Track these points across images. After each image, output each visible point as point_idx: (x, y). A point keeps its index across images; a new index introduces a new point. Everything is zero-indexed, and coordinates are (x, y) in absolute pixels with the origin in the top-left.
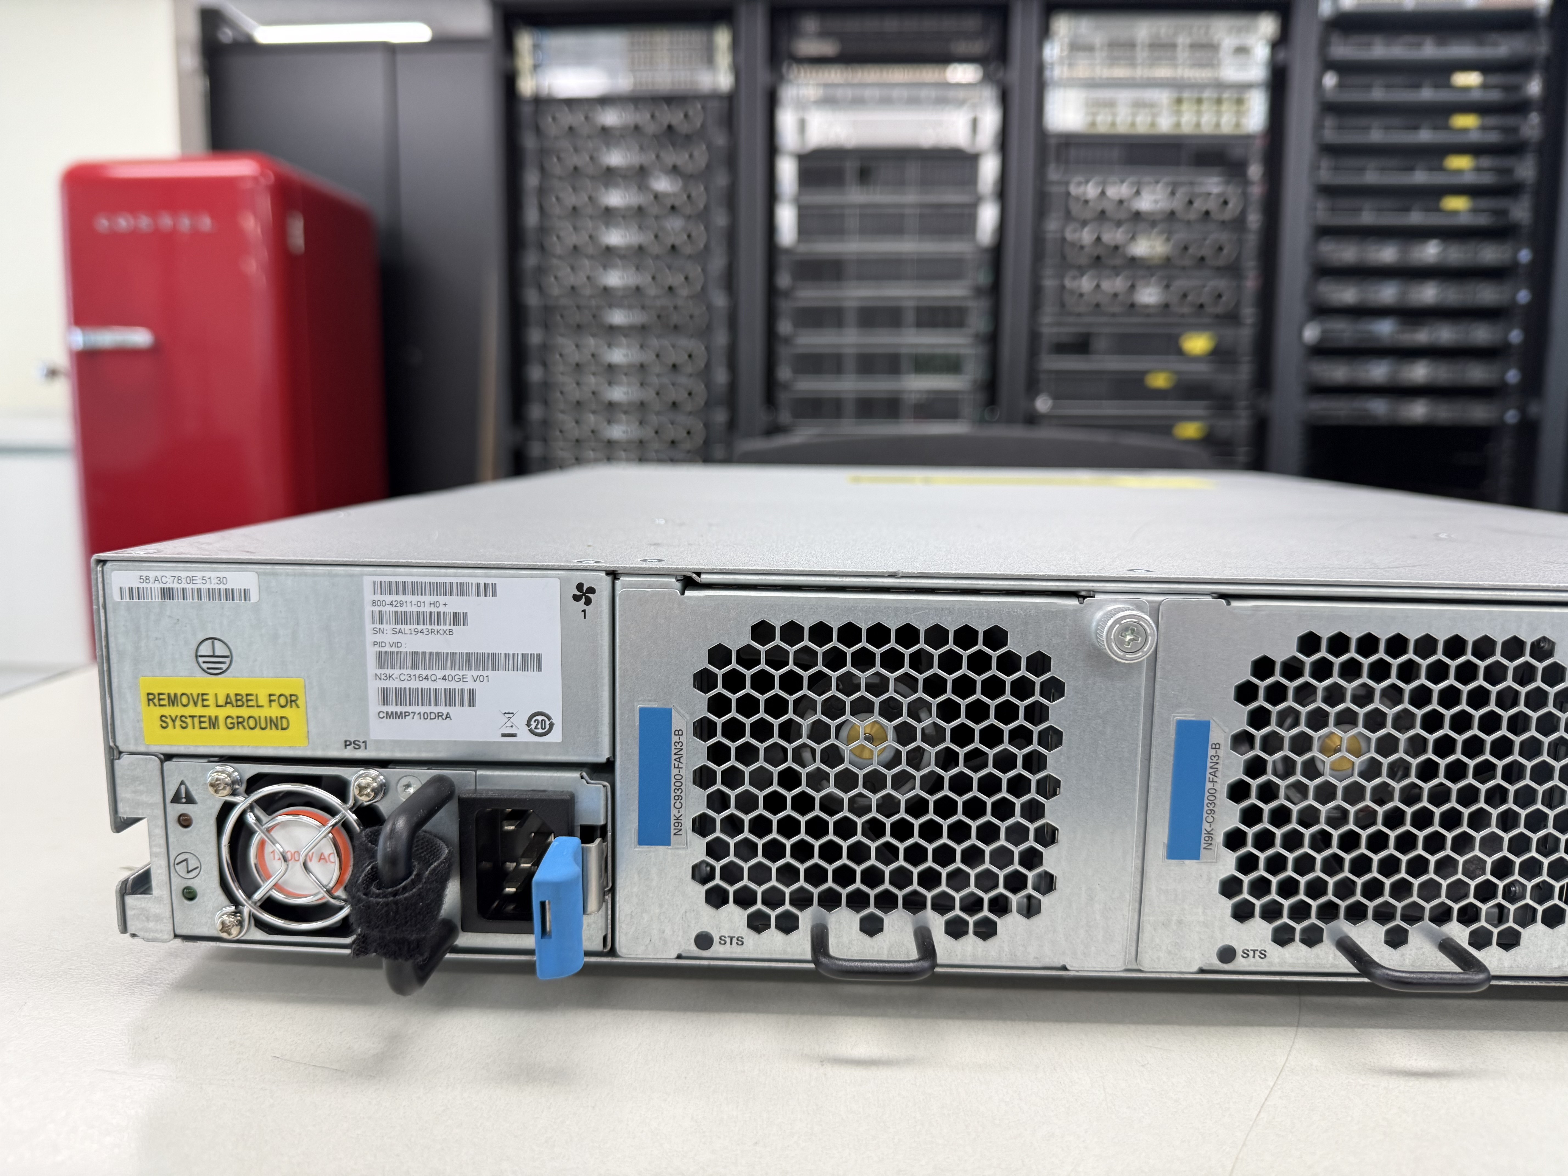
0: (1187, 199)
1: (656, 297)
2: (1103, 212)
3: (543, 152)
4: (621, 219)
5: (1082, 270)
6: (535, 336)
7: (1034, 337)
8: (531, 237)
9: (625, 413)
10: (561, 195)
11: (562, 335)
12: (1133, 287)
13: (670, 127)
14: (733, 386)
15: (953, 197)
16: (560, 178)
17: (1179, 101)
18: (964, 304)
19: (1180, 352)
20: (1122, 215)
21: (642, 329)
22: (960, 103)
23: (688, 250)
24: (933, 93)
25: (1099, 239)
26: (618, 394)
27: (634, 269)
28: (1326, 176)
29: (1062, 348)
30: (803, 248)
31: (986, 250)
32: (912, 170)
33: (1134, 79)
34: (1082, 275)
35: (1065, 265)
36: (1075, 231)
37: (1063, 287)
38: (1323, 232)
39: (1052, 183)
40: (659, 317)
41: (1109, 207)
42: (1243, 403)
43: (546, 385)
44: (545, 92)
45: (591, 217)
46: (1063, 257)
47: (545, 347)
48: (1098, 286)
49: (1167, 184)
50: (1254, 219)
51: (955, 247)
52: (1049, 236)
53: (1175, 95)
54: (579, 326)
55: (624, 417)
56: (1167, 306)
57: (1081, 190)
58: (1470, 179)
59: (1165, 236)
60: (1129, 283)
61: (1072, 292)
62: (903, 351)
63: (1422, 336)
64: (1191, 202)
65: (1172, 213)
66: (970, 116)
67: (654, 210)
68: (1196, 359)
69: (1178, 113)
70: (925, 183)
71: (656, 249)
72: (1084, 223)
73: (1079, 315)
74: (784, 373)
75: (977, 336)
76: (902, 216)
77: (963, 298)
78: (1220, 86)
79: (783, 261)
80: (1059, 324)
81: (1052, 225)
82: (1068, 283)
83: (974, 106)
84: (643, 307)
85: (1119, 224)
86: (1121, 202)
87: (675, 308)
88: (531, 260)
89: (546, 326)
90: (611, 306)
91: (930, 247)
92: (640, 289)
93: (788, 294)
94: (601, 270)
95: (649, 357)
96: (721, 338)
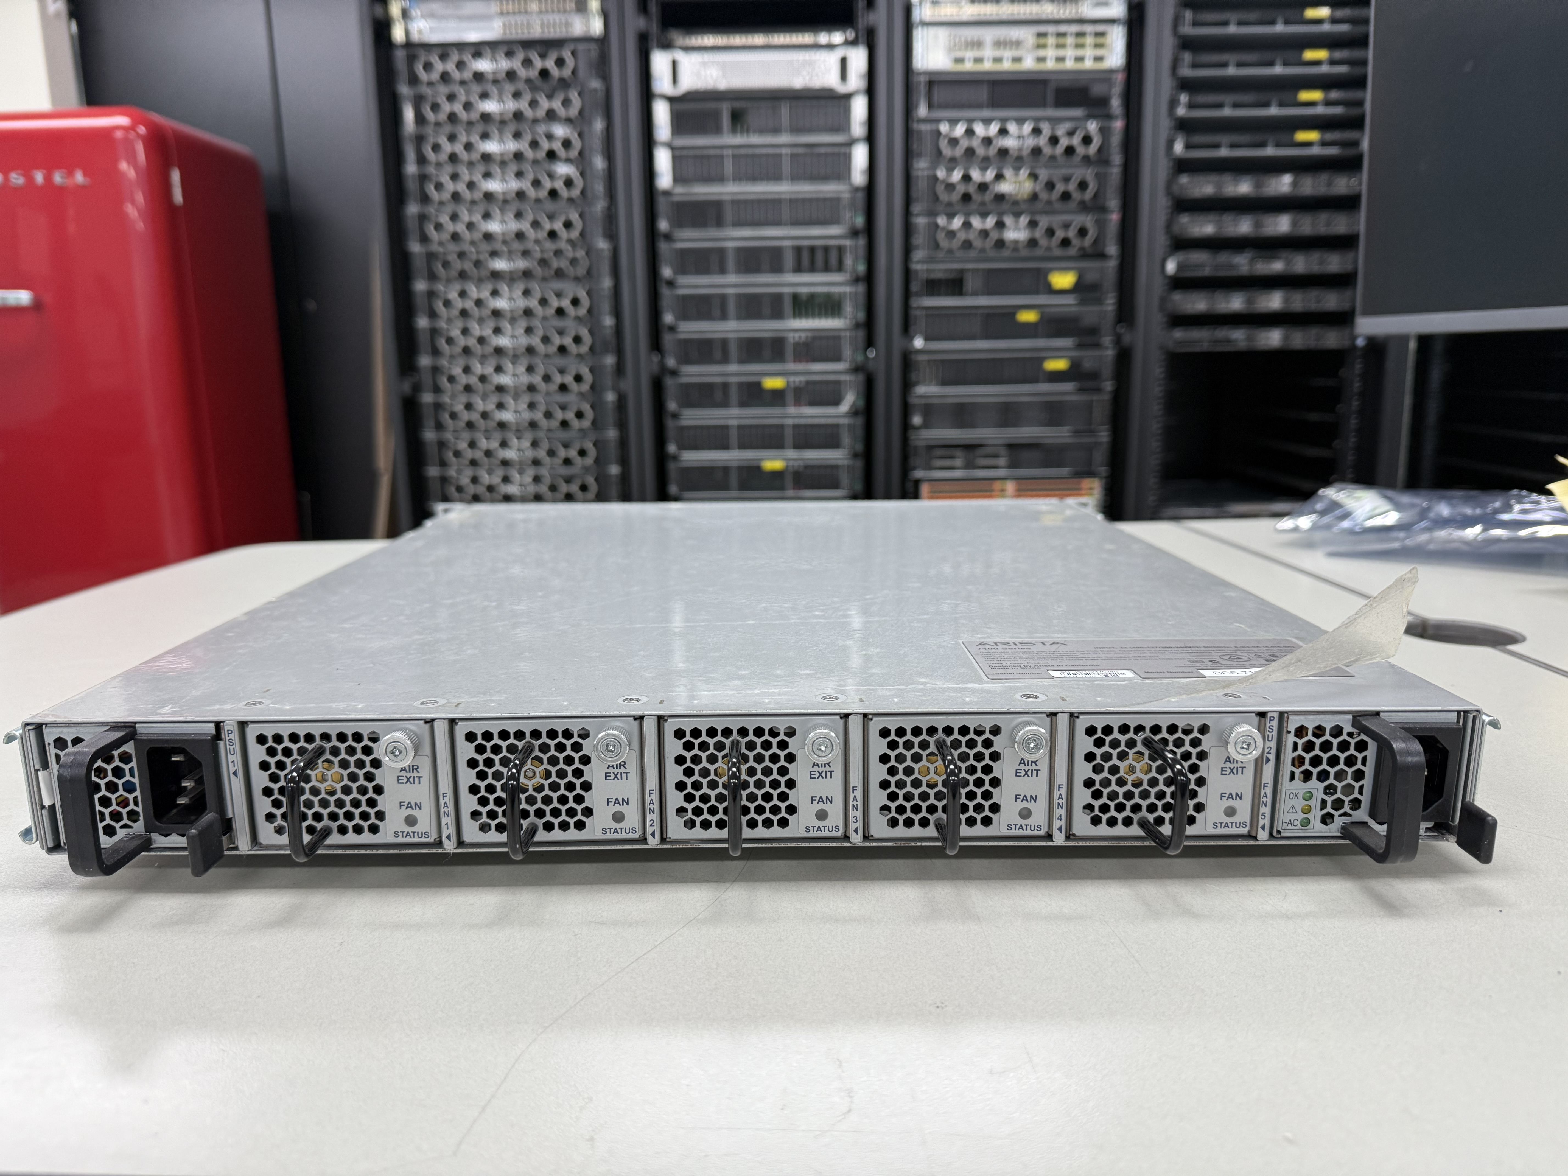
0: (1050, 136)
1: (537, 242)
2: (970, 150)
3: (417, 100)
4: (498, 167)
5: (951, 209)
6: (420, 286)
7: (908, 273)
8: (411, 186)
9: (513, 359)
10: (438, 143)
11: (446, 283)
12: (1001, 224)
13: (543, 73)
14: (619, 331)
15: (826, 138)
16: (436, 126)
17: (1041, 37)
18: (840, 243)
19: (1048, 287)
20: (990, 152)
21: (524, 276)
23: (566, 194)
25: (967, 177)
26: (505, 340)
27: (512, 215)
28: (1183, 110)
29: (934, 287)
30: (679, 191)
31: (858, 190)
32: (785, 111)
33: (999, 17)
34: (951, 215)
35: (937, 206)
36: (944, 170)
37: (935, 225)
38: (1182, 166)
39: (921, 121)
40: (540, 262)
41: (976, 144)
42: (1108, 335)
43: (433, 333)
44: (416, 37)
45: (469, 165)
46: (934, 195)
47: (431, 294)
48: (967, 224)
49: (1030, 119)
50: (1116, 152)
51: (830, 188)
52: (919, 175)
53: (1038, 32)
54: (461, 274)
55: (511, 363)
56: (1032, 243)
58: (1320, 111)
59: (1029, 173)
60: (997, 221)
61: (944, 231)
62: (783, 291)
63: (1278, 266)
64: (1054, 137)
65: (1036, 151)
66: (839, 61)
67: (531, 156)
68: (1063, 292)
69: (1041, 47)
70: (797, 125)
71: (533, 195)
72: (952, 163)
73: (951, 252)
74: (668, 317)
75: (854, 275)
76: (776, 156)
77: (839, 238)
78: (1081, 21)
79: (662, 205)
80: (931, 261)
81: (921, 166)
82: (941, 222)
84: (525, 254)
85: (986, 162)
86: (987, 140)
87: (557, 252)
88: (412, 209)
89: (430, 276)
90: (493, 253)
91: (806, 189)
92: (520, 235)
93: (667, 236)
94: (480, 218)
95: (532, 303)
96: (605, 281)
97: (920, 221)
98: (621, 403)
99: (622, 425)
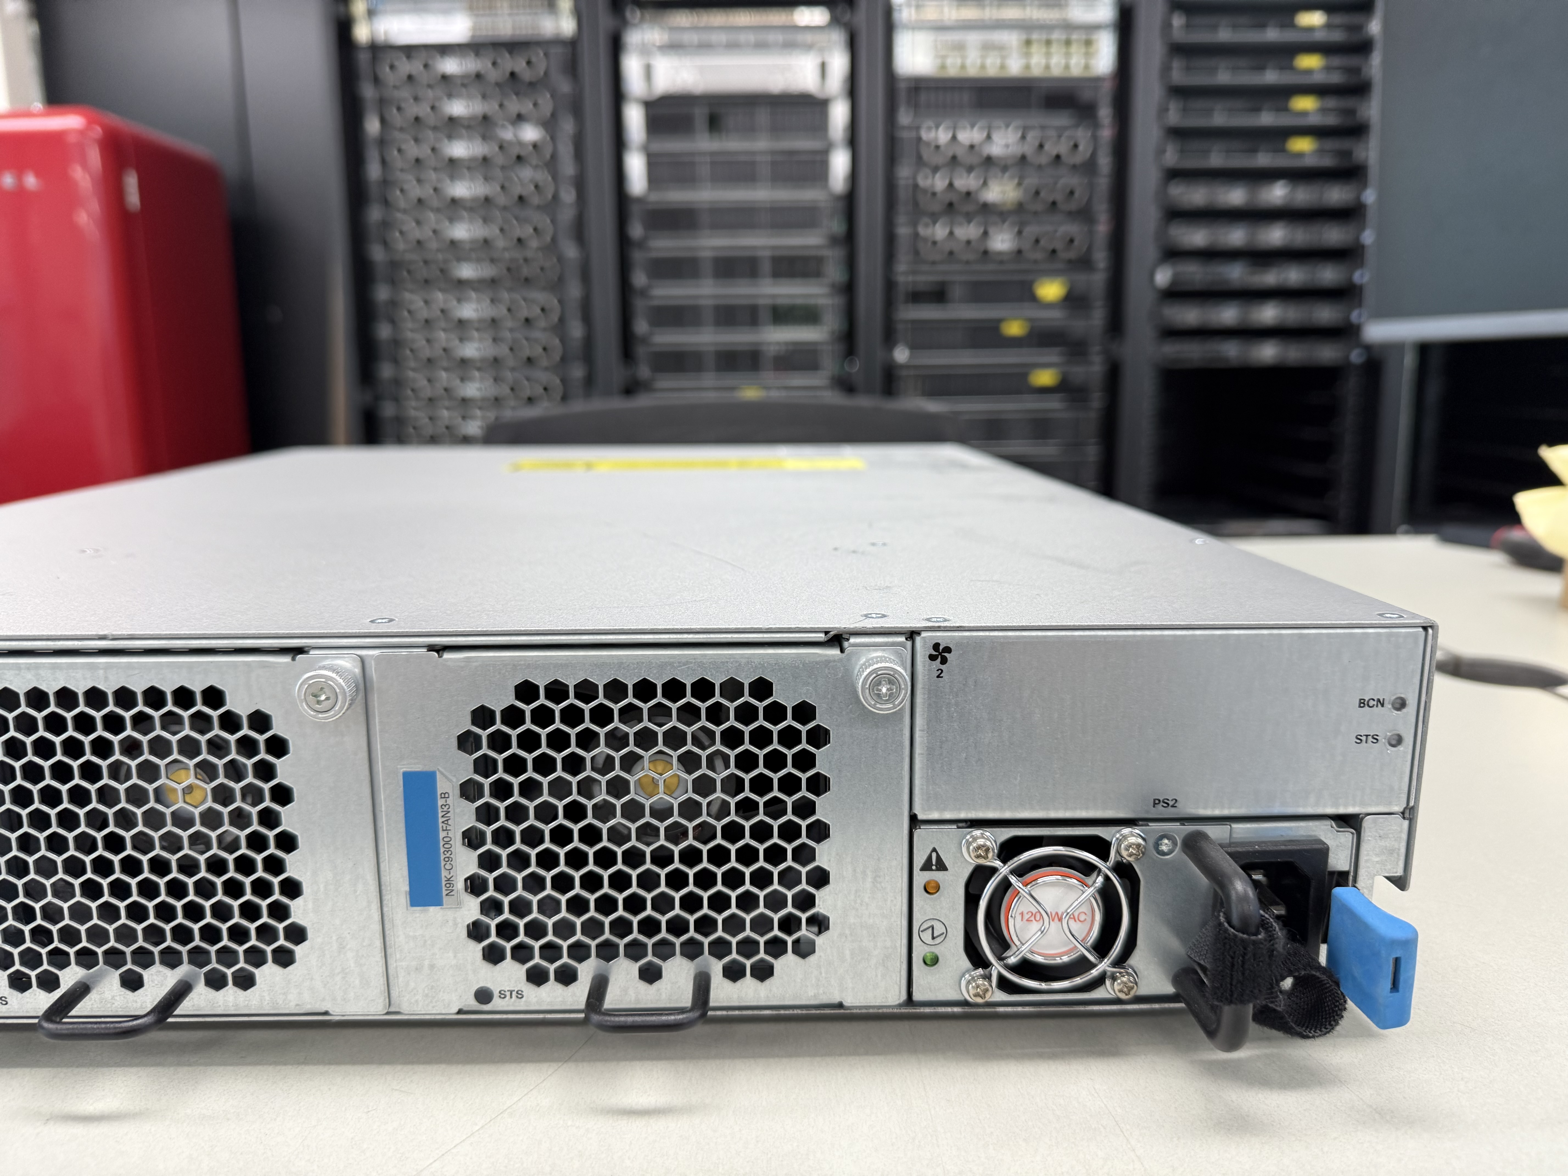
0: (1037, 144)
1: (505, 249)
2: (954, 158)
3: (382, 103)
4: (465, 171)
5: (934, 218)
6: (382, 293)
7: (890, 285)
8: (374, 191)
9: (479, 369)
10: (403, 147)
11: (412, 291)
12: (986, 233)
13: (513, 74)
14: (589, 341)
15: (804, 144)
16: (401, 129)
17: (1028, 43)
18: (820, 253)
19: (1033, 298)
20: (974, 160)
22: (808, 47)
23: (536, 200)
24: (780, 37)
25: (951, 185)
26: (471, 350)
27: (481, 221)
28: (1174, 117)
29: (917, 297)
30: (654, 197)
31: (838, 198)
32: (763, 116)
33: (983, 20)
34: (935, 223)
35: (918, 213)
36: (926, 178)
37: (916, 235)
38: (1174, 175)
39: (903, 128)
40: (509, 270)
41: (960, 152)
42: (1097, 348)
43: (397, 343)
44: (381, 37)
45: (435, 169)
46: (916, 204)
47: (394, 304)
48: (951, 233)
49: (1017, 128)
50: (1105, 162)
51: (808, 195)
52: (902, 183)
53: (1024, 37)
54: (426, 281)
55: (477, 374)
56: (1019, 252)
57: (932, 135)
58: (1315, 120)
59: (1016, 181)
60: (981, 230)
61: (925, 240)
62: (761, 302)
63: (1270, 278)
64: (1041, 146)
65: (1023, 158)
66: (818, 61)
67: (500, 160)
69: (1028, 55)
70: (776, 130)
71: (502, 200)
72: (935, 169)
73: (934, 263)
74: (641, 326)
75: (833, 286)
76: (753, 164)
77: (817, 247)
78: (1069, 27)
79: (635, 211)
80: (914, 272)
81: (904, 172)
82: (922, 231)
83: (821, 50)
84: (492, 260)
85: (970, 169)
86: (972, 147)
87: (526, 260)
88: (374, 214)
89: (393, 282)
90: (459, 260)
91: (784, 195)
92: (486, 241)
93: (641, 244)
94: (447, 223)
95: (500, 311)
96: (574, 291)
97: (903, 230)
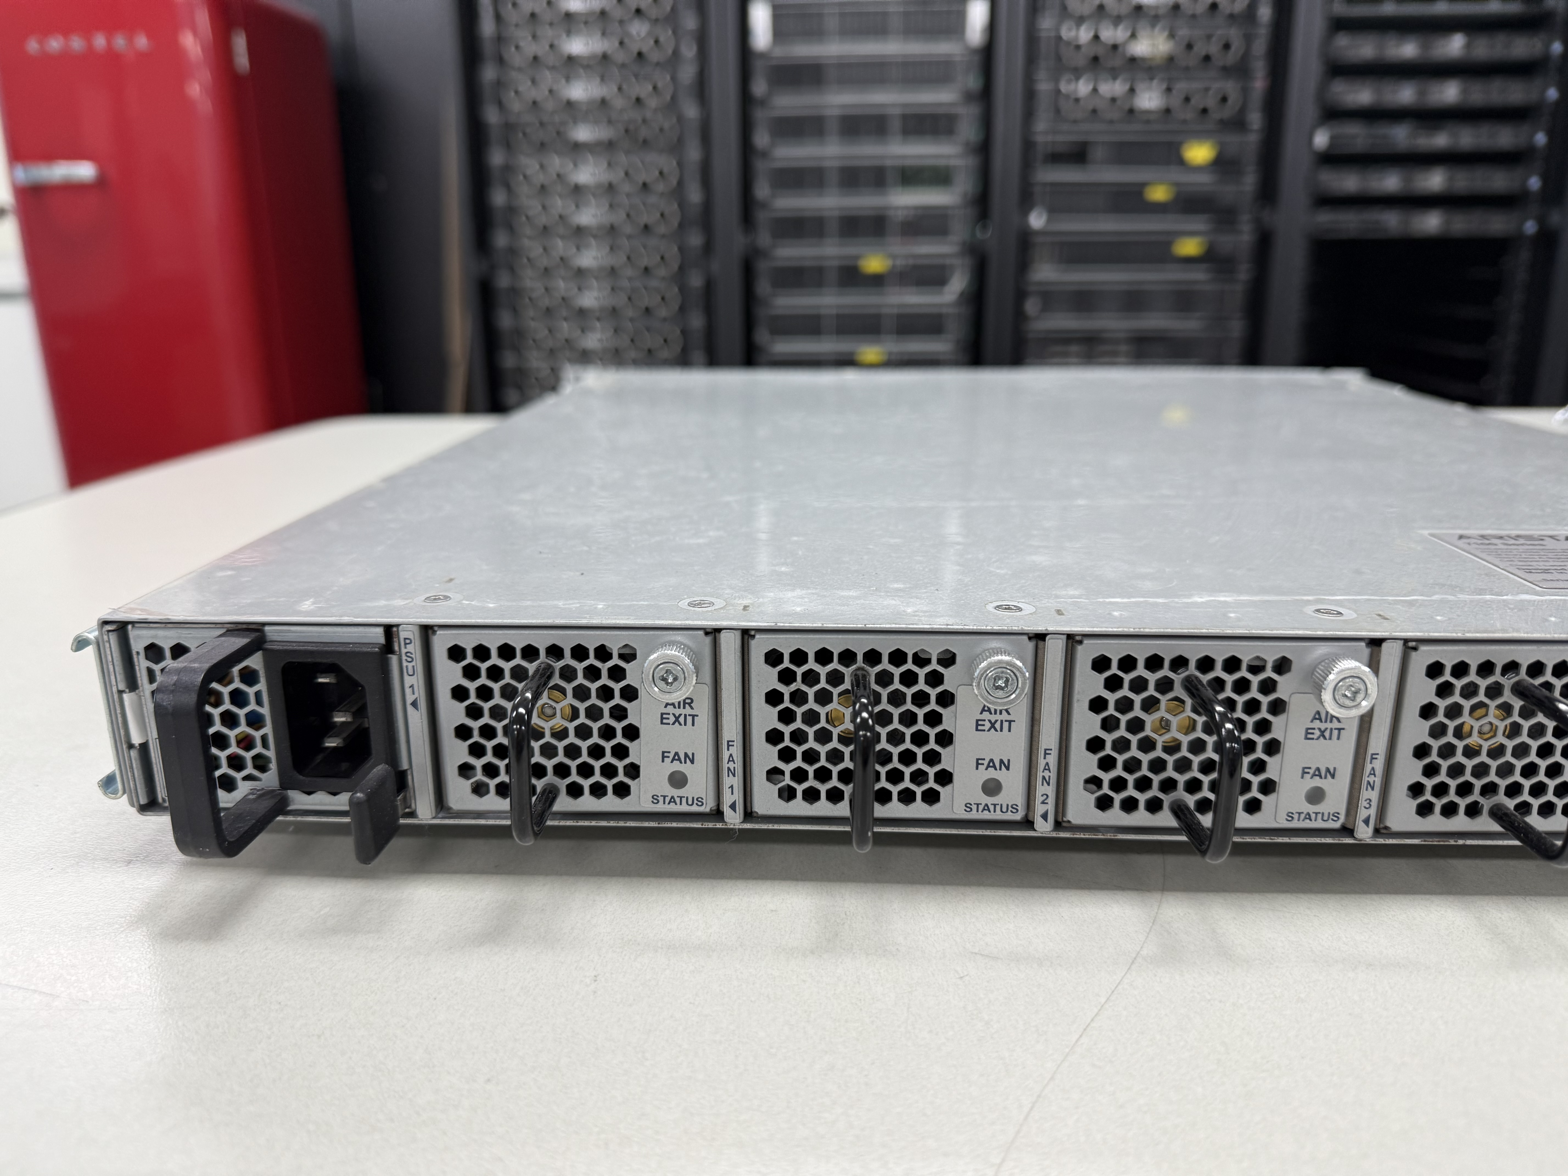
1: (623, 110)
2: (1101, 8)
4: (582, 26)
5: (1077, 73)
6: (496, 157)
7: (1028, 146)
8: (488, 48)
9: (595, 237)
11: (525, 155)
12: (1132, 90)
14: (707, 207)
18: (953, 111)
19: (1181, 162)
20: (1122, 9)
21: (609, 146)
25: (1096, 37)
26: (587, 217)
27: (598, 80)
29: (1056, 158)
30: (779, 52)
31: (975, 51)
34: (1077, 79)
35: (1060, 67)
36: (1070, 29)
37: (1058, 92)
40: (627, 131)
42: (1246, 216)
43: (510, 210)
45: (551, 24)
46: (1058, 58)
47: (507, 168)
48: (1095, 90)
50: (1265, 12)
51: (943, 48)
52: (1043, 34)
54: (542, 145)
55: (593, 242)
56: (1168, 111)
59: (1167, 33)
60: (1128, 87)
61: (1067, 96)
62: (889, 163)
63: (1444, 142)
65: (1176, 7)
67: (617, 13)
68: (1198, 169)
71: (620, 57)
72: (1081, 20)
73: (1075, 122)
74: (762, 190)
75: (967, 145)
76: (885, 14)
77: (951, 104)
79: (759, 66)
80: (1054, 132)
81: (1046, 23)
82: (1064, 87)
84: (610, 122)
85: (1118, 20)
87: (644, 121)
88: (489, 73)
89: (508, 146)
90: (575, 121)
91: (916, 48)
92: (603, 102)
93: (763, 103)
94: (563, 81)
95: (616, 176)
96: (694, 153)
97: (1043, 86)
98: (709, 287)
99: (709, 310)
